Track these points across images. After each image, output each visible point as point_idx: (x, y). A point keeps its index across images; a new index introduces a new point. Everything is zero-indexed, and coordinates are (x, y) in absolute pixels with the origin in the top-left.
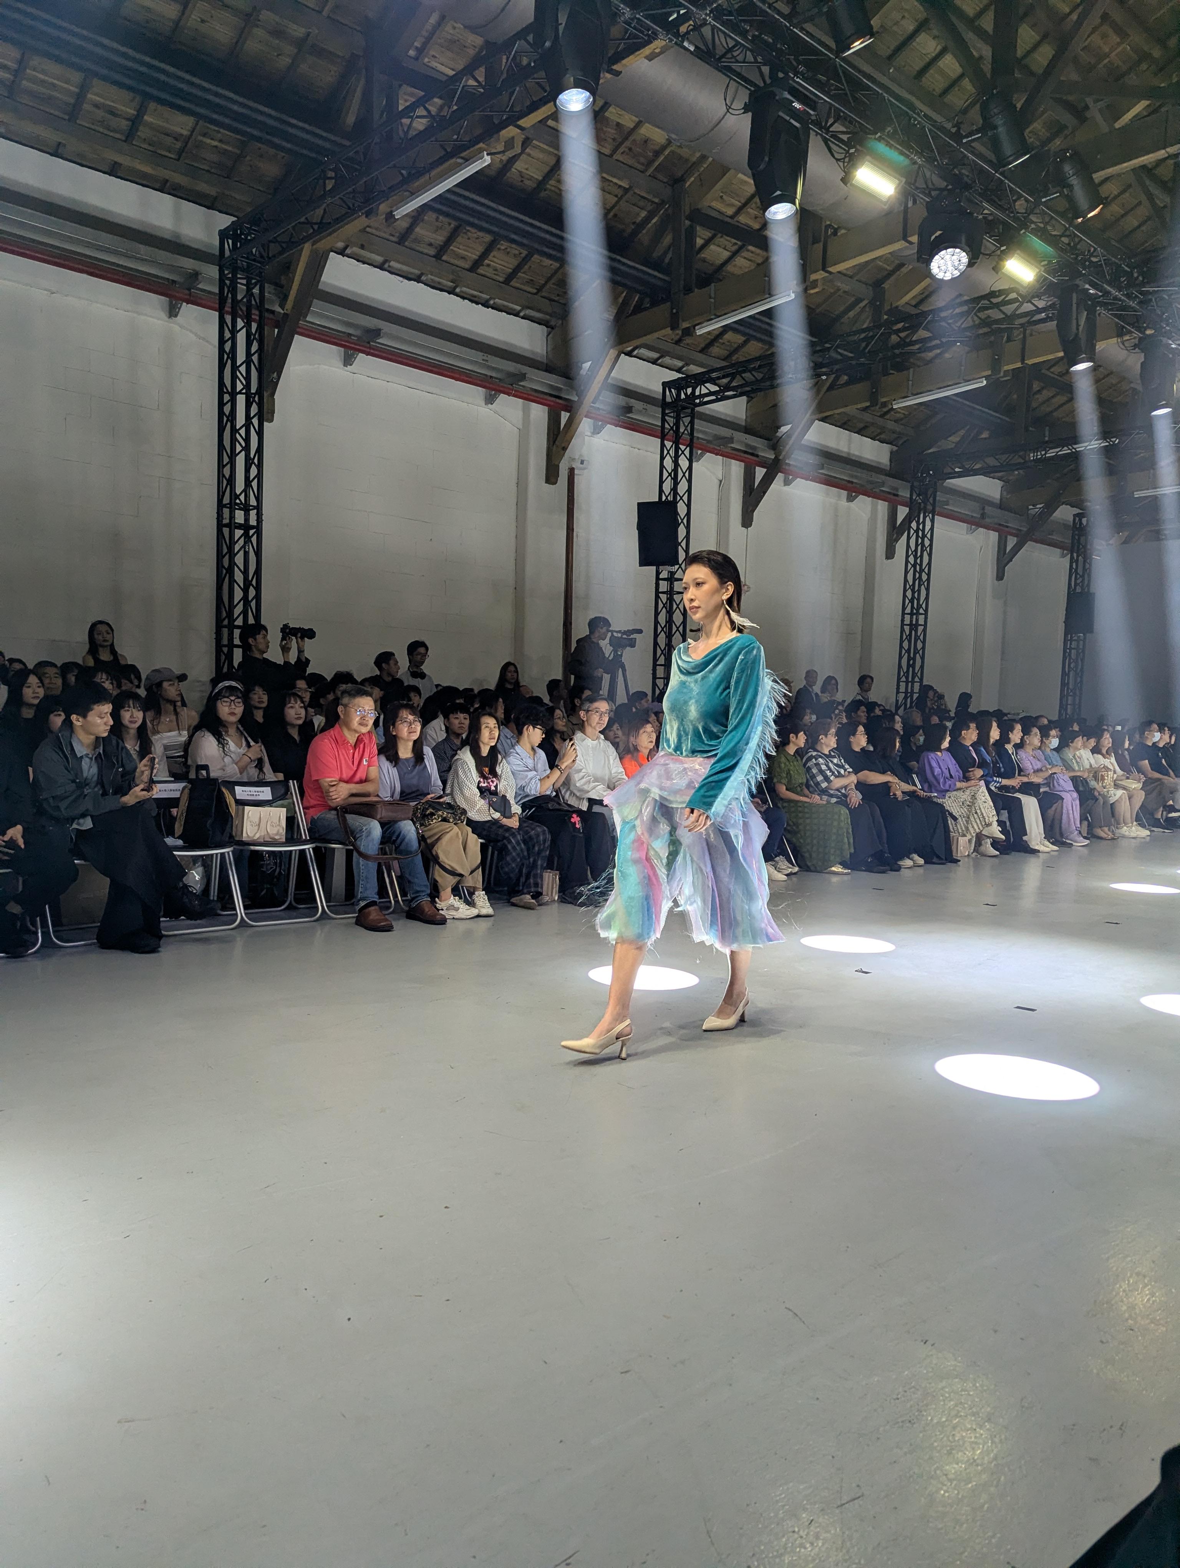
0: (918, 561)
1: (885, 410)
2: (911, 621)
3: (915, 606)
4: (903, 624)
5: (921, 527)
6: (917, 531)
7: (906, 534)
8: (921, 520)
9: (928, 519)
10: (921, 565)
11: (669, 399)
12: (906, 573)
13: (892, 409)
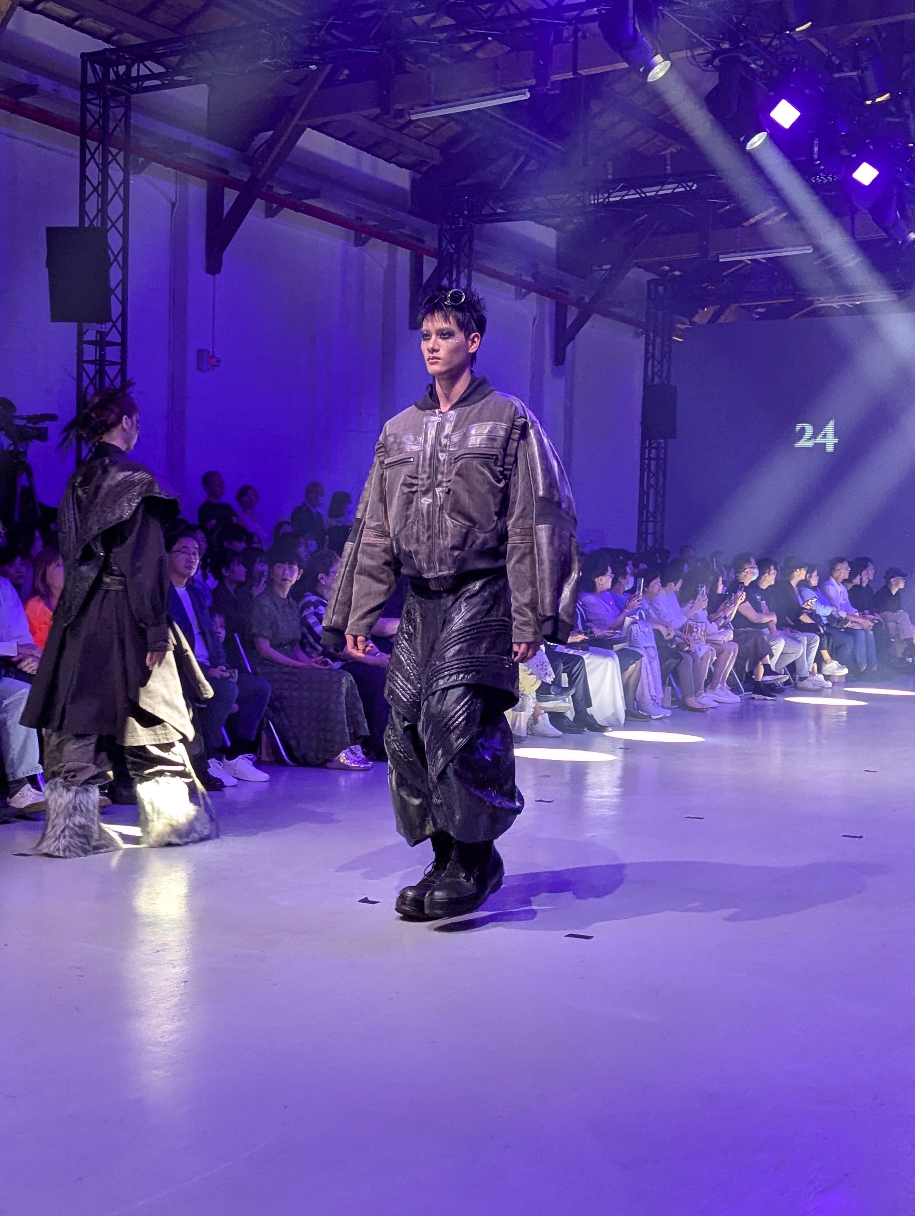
1: (402, 121)
11: (91, 79)
13: (411, 122)
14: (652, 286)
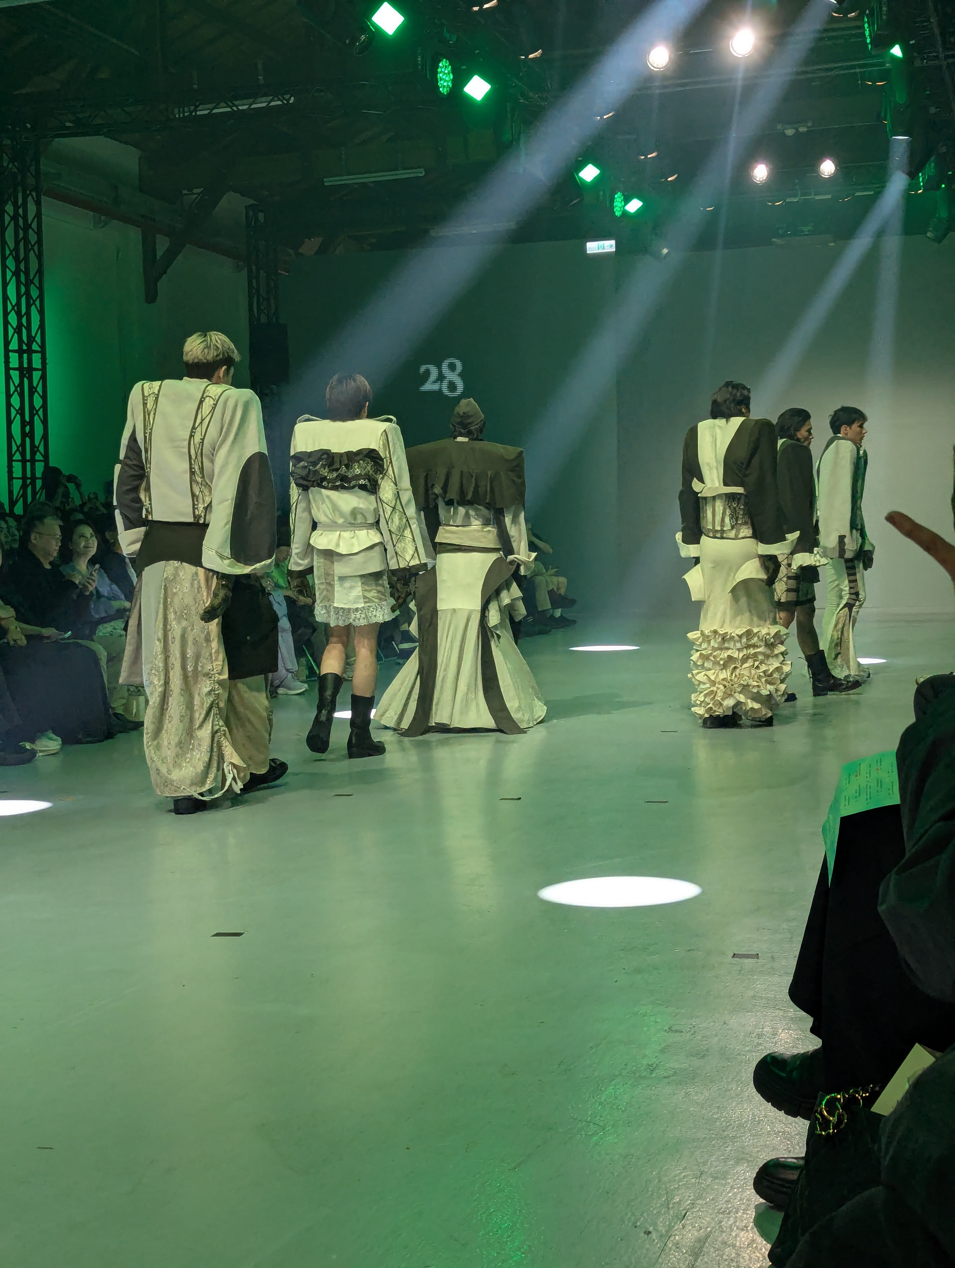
0: (22, 266)
2: (21, 362)
3: (25, 338)
4: (8, 368)
5: (21, 211)
6: (15, 218)
8: (20, 201)
9: (29, 199)
10: (27, 272)
12: (5, 284)
14: (251, 213)
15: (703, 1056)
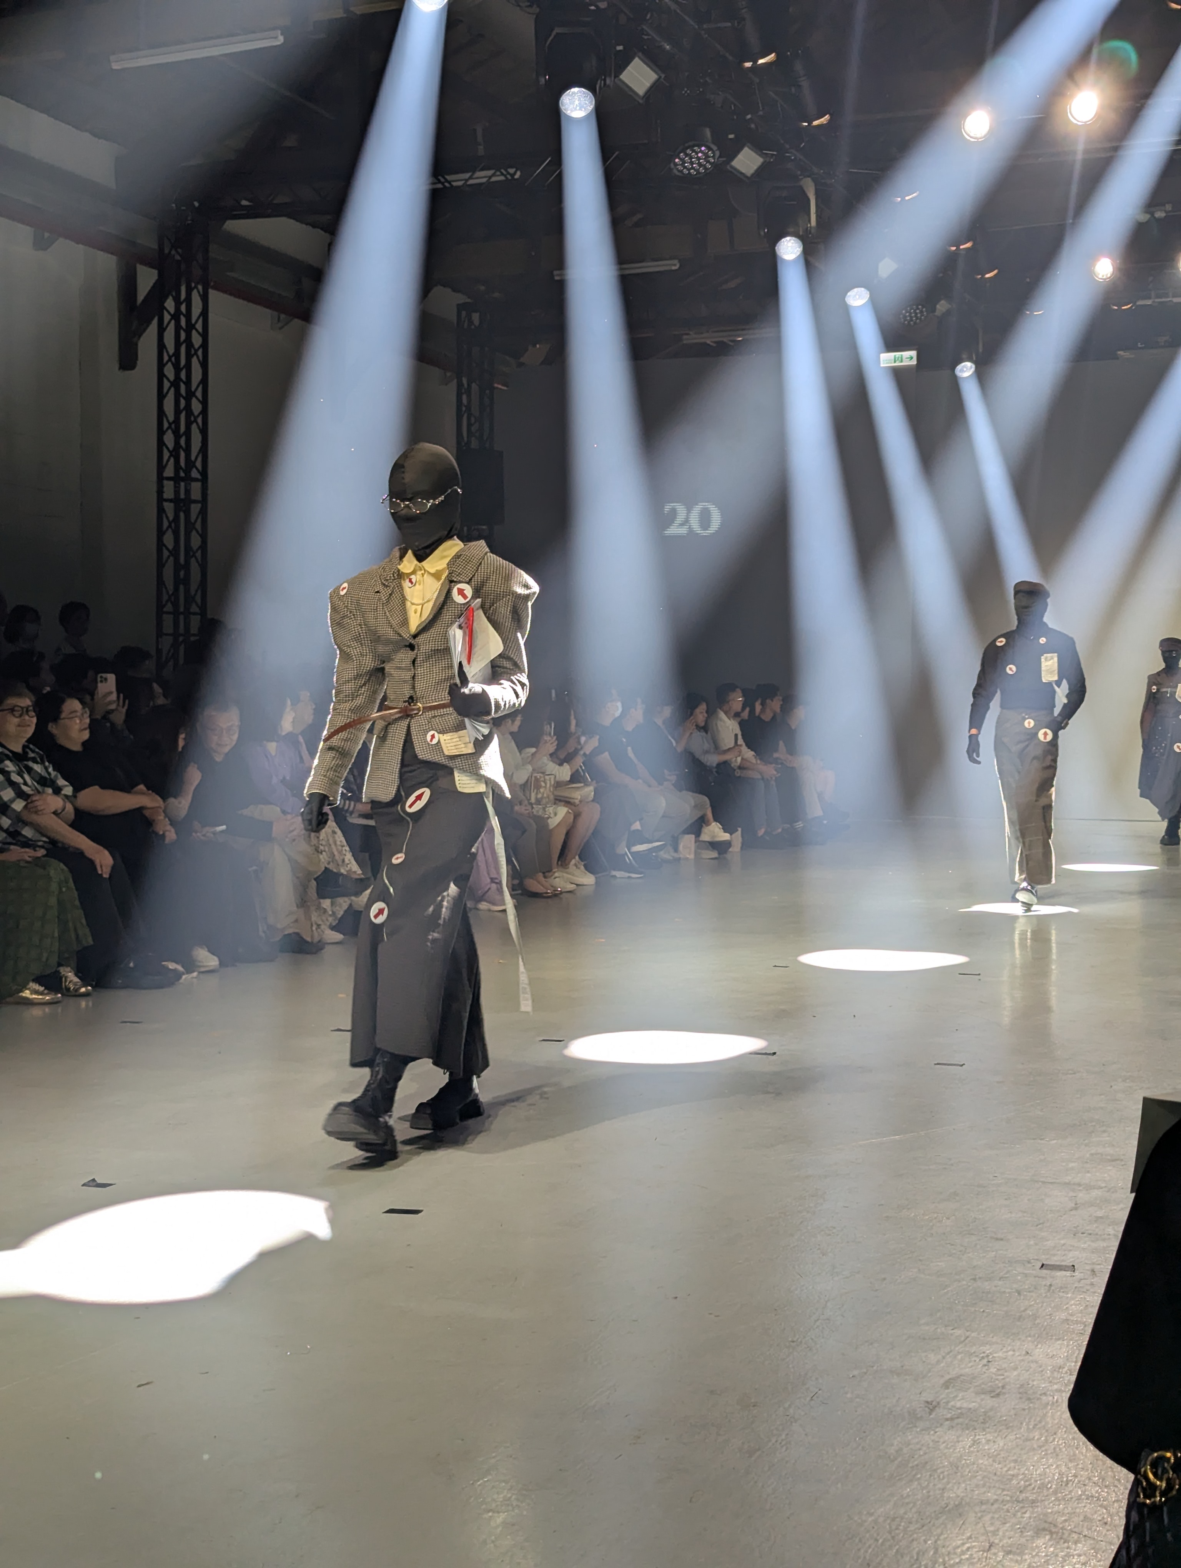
0: (183, 375)
1: (99, 71)
2: (177, 492)
3: (183, 464)
4: (160, 499)
5: (183, 308)
6: (176, 317)
7: (155, 321)
8: (183, 296)
9: (195, 294)
10: (188, 383)
12: (161, 396)
13: (112, 72)
14: (464, 313)
15: (998, 1395)
